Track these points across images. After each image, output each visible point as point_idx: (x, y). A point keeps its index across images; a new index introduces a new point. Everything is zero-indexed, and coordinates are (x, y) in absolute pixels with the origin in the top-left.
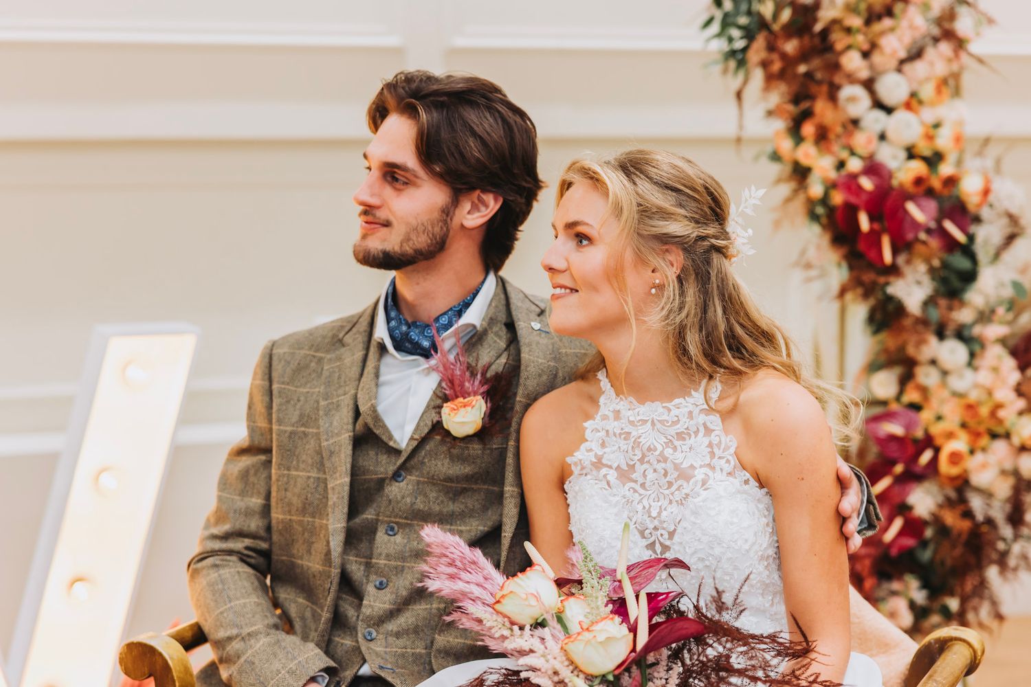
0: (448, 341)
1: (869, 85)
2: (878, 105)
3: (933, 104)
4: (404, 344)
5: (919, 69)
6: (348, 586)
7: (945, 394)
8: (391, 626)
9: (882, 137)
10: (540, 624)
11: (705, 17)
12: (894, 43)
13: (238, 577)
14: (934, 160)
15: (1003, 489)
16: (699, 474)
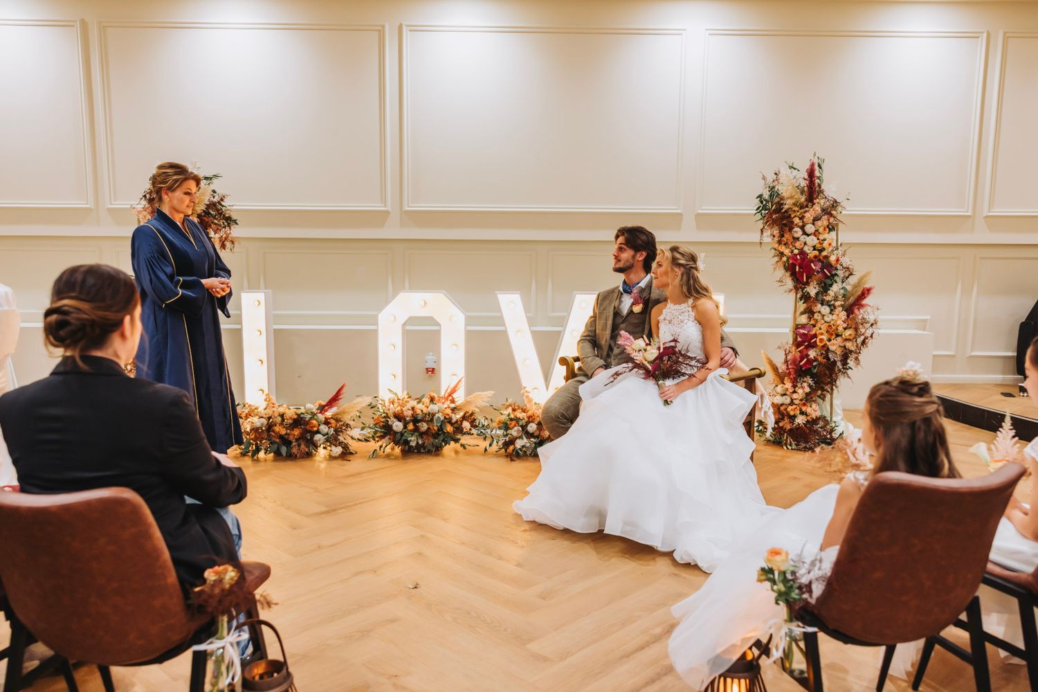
0: (635, 291)
1: (802, 228)
2: (805, 233)
3: (823, 234)
4: (626, 291)
5: (819, 223)
6: (611, 349)
7: (823, 322)
8: (619, 357)
9: (805, 244)
10: (640, 350)
11: (758, 206)
12: (809, 216)
13: (588, 346)
14: (821, 251)
15: (839, 352)
16: (685, 321)
